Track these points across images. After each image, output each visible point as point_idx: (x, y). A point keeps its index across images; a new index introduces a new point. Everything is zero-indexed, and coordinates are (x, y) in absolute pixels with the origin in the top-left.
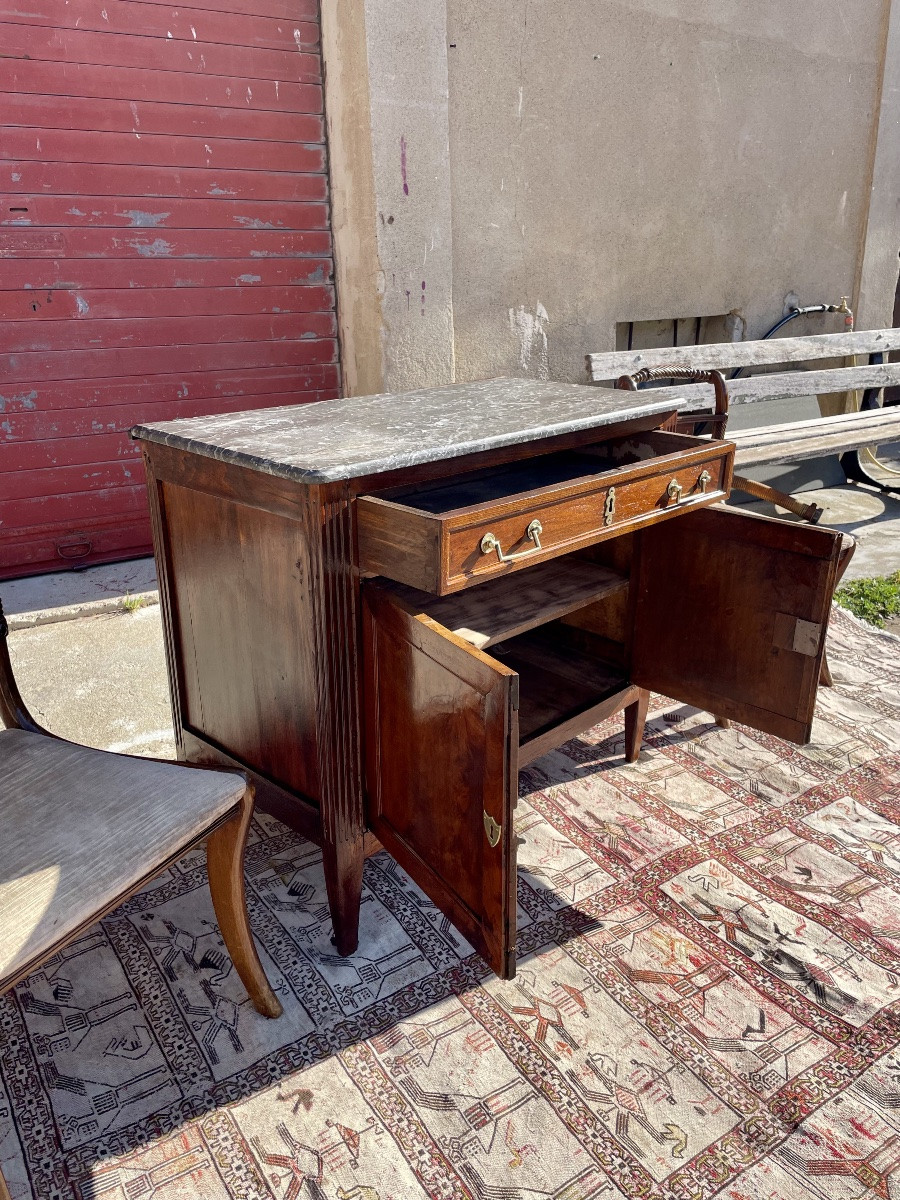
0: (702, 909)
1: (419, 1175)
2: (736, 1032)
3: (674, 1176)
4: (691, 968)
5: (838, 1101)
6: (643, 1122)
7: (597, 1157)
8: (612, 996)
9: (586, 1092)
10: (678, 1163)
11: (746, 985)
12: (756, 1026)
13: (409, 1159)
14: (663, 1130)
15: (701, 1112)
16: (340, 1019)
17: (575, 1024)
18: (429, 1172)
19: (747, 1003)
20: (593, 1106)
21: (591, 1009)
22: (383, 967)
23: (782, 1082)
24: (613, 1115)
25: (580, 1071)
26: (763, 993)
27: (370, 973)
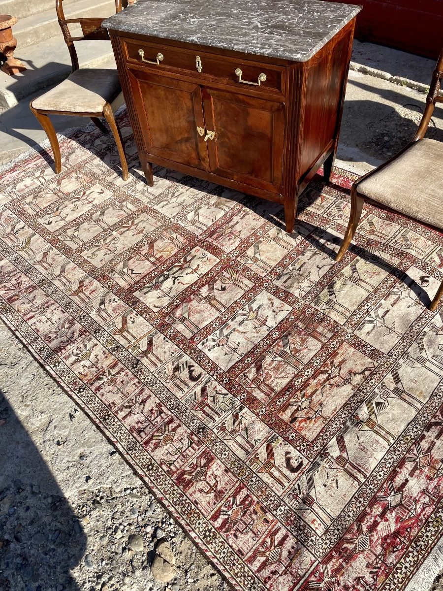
0: (188, 259)
1: (82, 215)
2: (132, 268)
3: (82, 257)
4: (158, 256)
5: (103, 287)
6: (98, 250)
7: (87, 243)
8: (142, 240)
9: (106, 238)
10: (86, 258)
11: (152, 270)
12: (134, 272)
13: (86, 213)
14: (96, 253)
15: (101, 261)
16: (126, 191)
17: (130, 233)
18: (83, 217)
19: (144, 270)
20: (102, 240)
21: (135, 236)
22: (146, 194)
23: (110, 276)
24: (99, 244)
25: (113, 236)
26: (148, 274)
27: (143, 192)
